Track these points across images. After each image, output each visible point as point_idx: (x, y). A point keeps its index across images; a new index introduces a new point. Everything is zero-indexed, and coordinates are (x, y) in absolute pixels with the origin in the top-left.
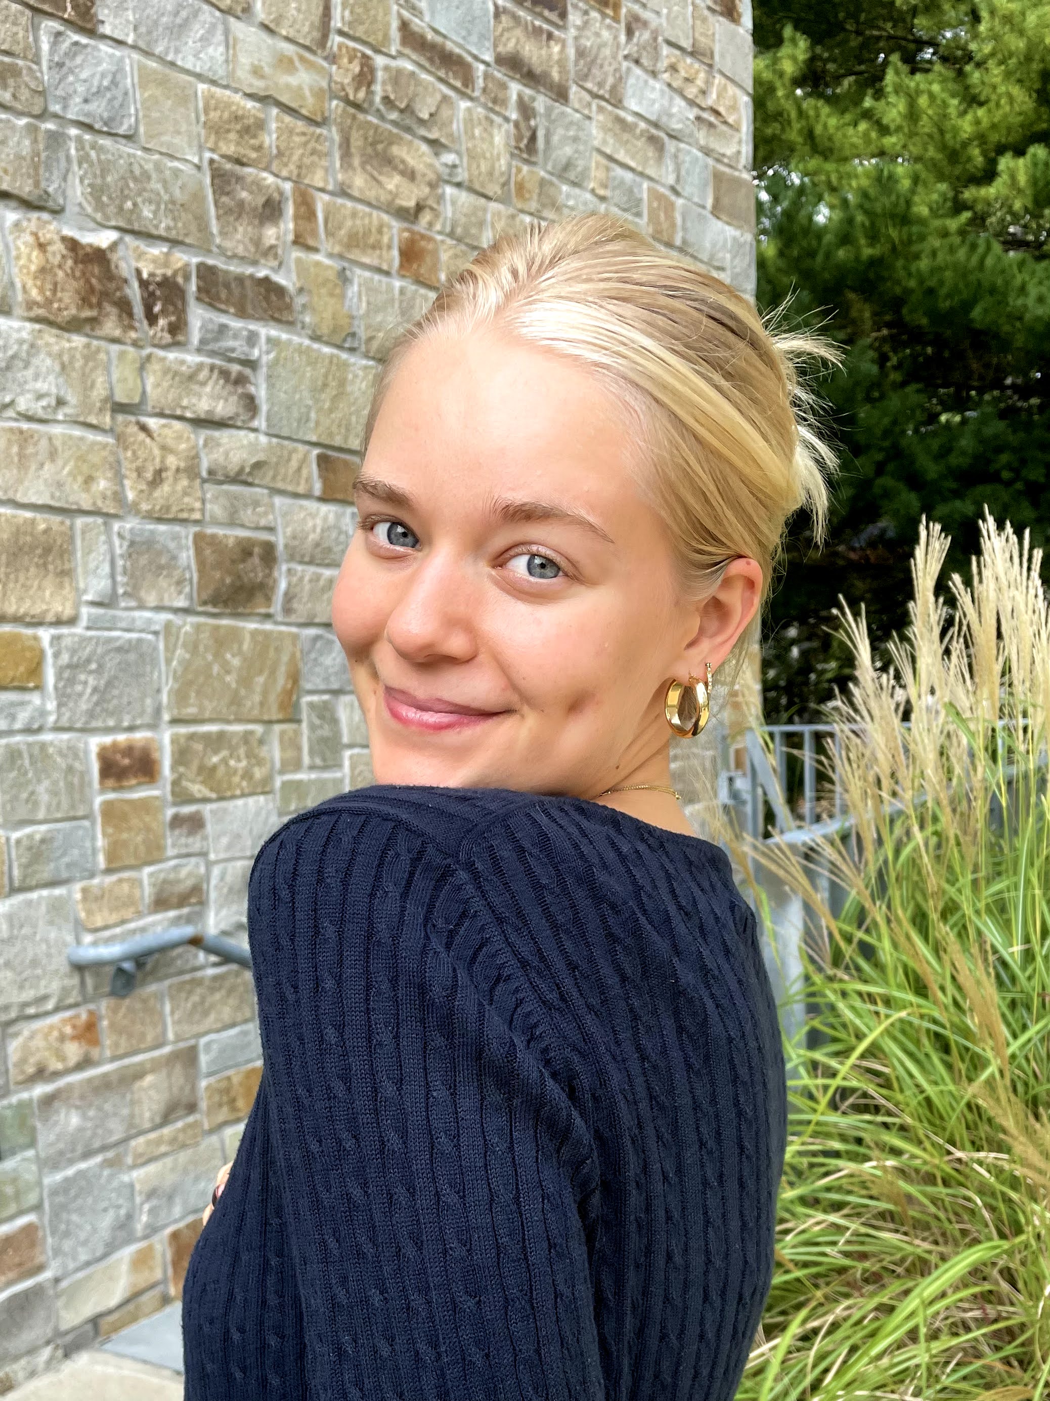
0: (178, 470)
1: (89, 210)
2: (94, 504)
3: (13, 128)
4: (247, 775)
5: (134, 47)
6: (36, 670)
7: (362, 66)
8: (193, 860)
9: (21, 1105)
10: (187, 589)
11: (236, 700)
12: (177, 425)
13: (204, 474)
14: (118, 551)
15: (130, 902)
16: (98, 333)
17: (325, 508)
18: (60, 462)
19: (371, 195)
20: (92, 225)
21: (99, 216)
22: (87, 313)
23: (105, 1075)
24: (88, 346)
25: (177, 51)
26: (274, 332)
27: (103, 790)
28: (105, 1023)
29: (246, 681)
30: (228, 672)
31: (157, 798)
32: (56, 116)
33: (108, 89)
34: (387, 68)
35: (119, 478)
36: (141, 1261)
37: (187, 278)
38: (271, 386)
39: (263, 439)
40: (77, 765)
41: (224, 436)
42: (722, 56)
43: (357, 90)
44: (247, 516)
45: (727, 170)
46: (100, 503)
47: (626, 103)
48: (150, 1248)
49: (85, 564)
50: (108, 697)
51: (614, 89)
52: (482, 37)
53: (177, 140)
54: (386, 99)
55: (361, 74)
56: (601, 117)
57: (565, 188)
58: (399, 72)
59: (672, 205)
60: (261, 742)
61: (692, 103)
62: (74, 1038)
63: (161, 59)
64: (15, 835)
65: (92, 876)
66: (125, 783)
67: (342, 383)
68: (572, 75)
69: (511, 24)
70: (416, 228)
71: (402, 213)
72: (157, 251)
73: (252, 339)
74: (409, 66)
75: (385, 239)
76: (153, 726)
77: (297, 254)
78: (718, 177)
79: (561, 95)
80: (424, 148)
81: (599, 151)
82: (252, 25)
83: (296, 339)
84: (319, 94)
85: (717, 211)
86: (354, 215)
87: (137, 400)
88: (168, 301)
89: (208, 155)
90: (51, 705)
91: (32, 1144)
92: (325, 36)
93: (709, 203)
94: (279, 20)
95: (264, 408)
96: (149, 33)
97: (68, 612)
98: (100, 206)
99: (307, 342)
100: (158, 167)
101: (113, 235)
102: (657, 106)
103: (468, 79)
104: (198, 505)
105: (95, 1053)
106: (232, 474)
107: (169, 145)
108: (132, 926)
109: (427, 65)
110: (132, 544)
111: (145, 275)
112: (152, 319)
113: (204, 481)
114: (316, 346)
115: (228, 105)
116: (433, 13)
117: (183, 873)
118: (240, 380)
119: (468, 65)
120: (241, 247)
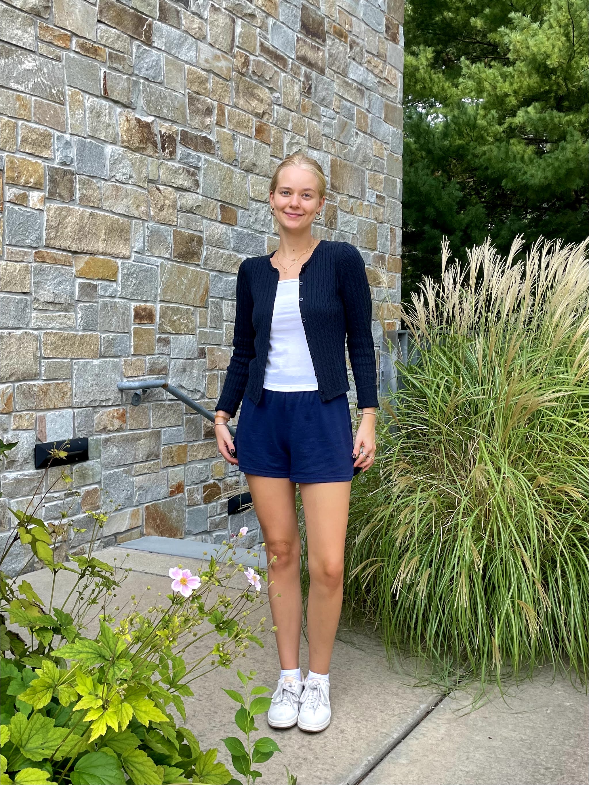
0: (169, 205)
1: (145, 109)
2: (139, 215)
3: (122, 79)
4: (187, 326)
5: (165, 51)
6: (115, 274)
7: (245, 59)
8: (165, 356)
9: (97, 440)
10: (170, 251)
11: (184, 296)
12: (170, 189)
13: (178, 208)
14: (146, 234)
15: (141, 369)
16: (145, 153)
17: (222, 226)
18: (129, 199)
19: (246, 107)
20: (146, 114)
21: (148, 111)
22: (142, 146)
23: (127, 435)
24: (141, 157)
25: (179, 53)
26: (207, 157)
27: (134, 323)
28: (129, 415)
29: (188, 289)
30: (182, 285)
31: (153, 330)
32: (136, 75)
33: (155, 66)
34: (254, 60)
35: (148, 206)
36: (134, 515)
37: (177, 135)
38: (205, 177)
39: (200, 197)
41: (186, 194)
42: (390, 57)
43: (243, 68)
44: (193, 226)
45: (391, 103)
46: (141, 215)
47: (348, 75)
48: (139, 509)
49: (135, 237)
50: (139, 288)
51: (344, 69)
52: (292, 49)
53: (177, 85)
54: (254, 72)
55: (245, 62)
56: (338, 81)
57: (322, 108)
58: (259, 61)
59: (367, 116)
60: (192, 314)
61: (376, 76)
62: (117, 418)
63: (173, 56)
64: (103, 336)
65: (128, 356)
66: (143, 322)
67: (231, 178)
68: (327, 64)
69: (303, 44)
70: (262, 121)
71: (257, 115)
72: (168, 124)
73: (199, 159)
74: (263, 60)
75: (250, 125)
76: (154, 302)
77: (217, 128)
78: (387, 106)
79: (322, 72)
80: (267, 90)
81: (337, 94)
82: (206, 44)
83: (215, 161)
84: (228, 69)
85: (386, 120)
86: (239, 115)
87: (156, 179)
88: (170, 143)
89: (187, 91)
90: (119, 288)
91: (100, 457)
92: (232, 48)
93: (383, 116)
94: (216, 42)
95: (202, 185)
96: (170, 46)
97: (128, 254)
98: (149, 108)
99: (219, 161)
100: (170, 94)
101: (152, 118)
102: (362, 77)
103: (285, 65)
104: (175, 219)
105: (124, 426)
106: (189, 209)
107: (174, 87)
108: (141, 378)
109: (270, 59)
110: (151, 231)
111: (162, 133)
112: (164, 149)
113: (178, 211)
114: (222, 163)
115: (196, 73)
116: (273, 40)
117: (161, 360)
118: (193, 174)
119: (286, 60)
120: (197, 125)
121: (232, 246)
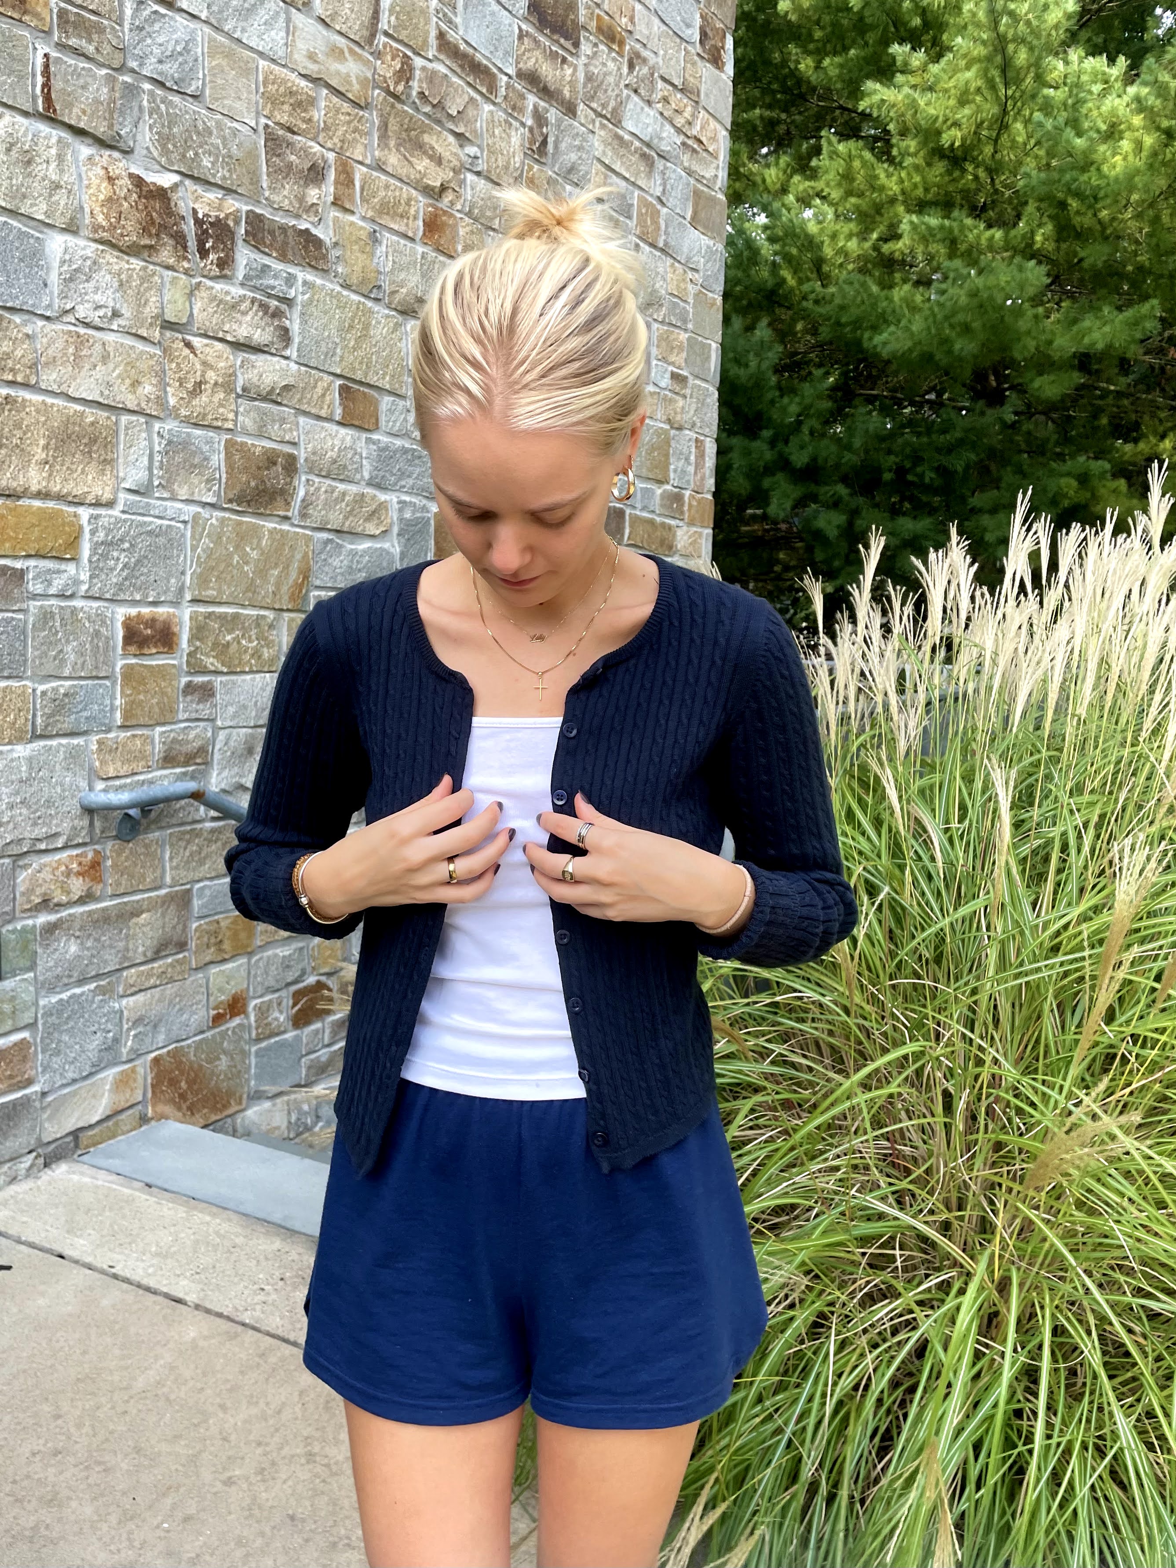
0: (216, 384)
1: (155, 154)
2: (139, 405)
3: (94, 76)
4: (257, 654)
5: (207, 22)
6: (74, 542)
7: (403, 64)
8: (202, 724)
9: (24, 929)
10: (216, 488)
11: (251, 588)
12: (219, 346)
13: (239, 390)
14: (157, 448)
15: (141, 756)
16: (154, 259)
17: (343, 431)
18: (111, 366)
19: (403, 172)
20: (157, 167)
21: (163, 160)
22: (146, 241)
23: (104, 910)
24: (144, 269)
25: (244, 30)
26: (310, 277)
27: (125, 655)
28: (109, 863)
29: (262, 573)
30: (247, 563)
31: (174, 666)
32: (133, 71)
33: (180, 54)
34: (424, 69)
35: (163, 385)
36: (123, 1082)
37: (237, 222)
38: (304, 322)
39: (294, 367)
40: (103, 630)
41: (259, 360)
42: (707, 95)
43: (397, 83)
44: (274, 430)
45: (705, 189)
46: (143, 405)
47: (624, 124)
48: (133, 1070)
49: (126, 457)
50: (137, 574)
51: (615, 111)
52: (507, 53)
53: (238, 105)
54: (421, 94)
55: (402, 70)
56: (602, 133)
57: (568, 187)
58: (434, 73)
59: (658, 212)
60: (271, 626)
61: (679, 131)
62: (79, 874)
63: (228, 35)
64: (41, 688)
65: (109, 730)
66: (146, 651)
67: (367, 327)
68: (580, 96)
69: (532, 45)
70: (440, 205)
71: (427, 191)
72: (213, 196)
73: (290, 280)
74: (443, 69)
75: (412, 211)
76: (176, 604)
77: (334, 213)
78: (697, 193)
79: (570, 110)
80: (451, 139)
81: (599, 160)
82: (311, 17)
83: (329, 286)
84: (364, 82)
85: (695, 222)
86: (387, 187)
87: (184, 320)
88: (218, 239)
89: (263, 121)
90: (84, 576)
91: (32, 967)
92: (373, 35)
93: (689, 215)
94: (335, 15)
95: (297, 340)
96: (221, 12)
97: (107, 496)
98: (165, 152)
99: (338, 288)
100: (219, 124)
101: (176, 178)
102: (650, 129)
103: (492, 87)
104: (231, 416)
105: (98, 889)
106: (264, 393)
107: (230, 108)
108: (141, 777)
109: (459, 70)
110: (170, 443)
111: (200, 216)
112: (203, 253)
113: (239, 396)
114: (345, 293)
115: (284, 81)
116: (466, 28)
117: (192, 735)
118: (277, 314)
119: (494, 76)
120: (287, 202)
121: (366, 475)
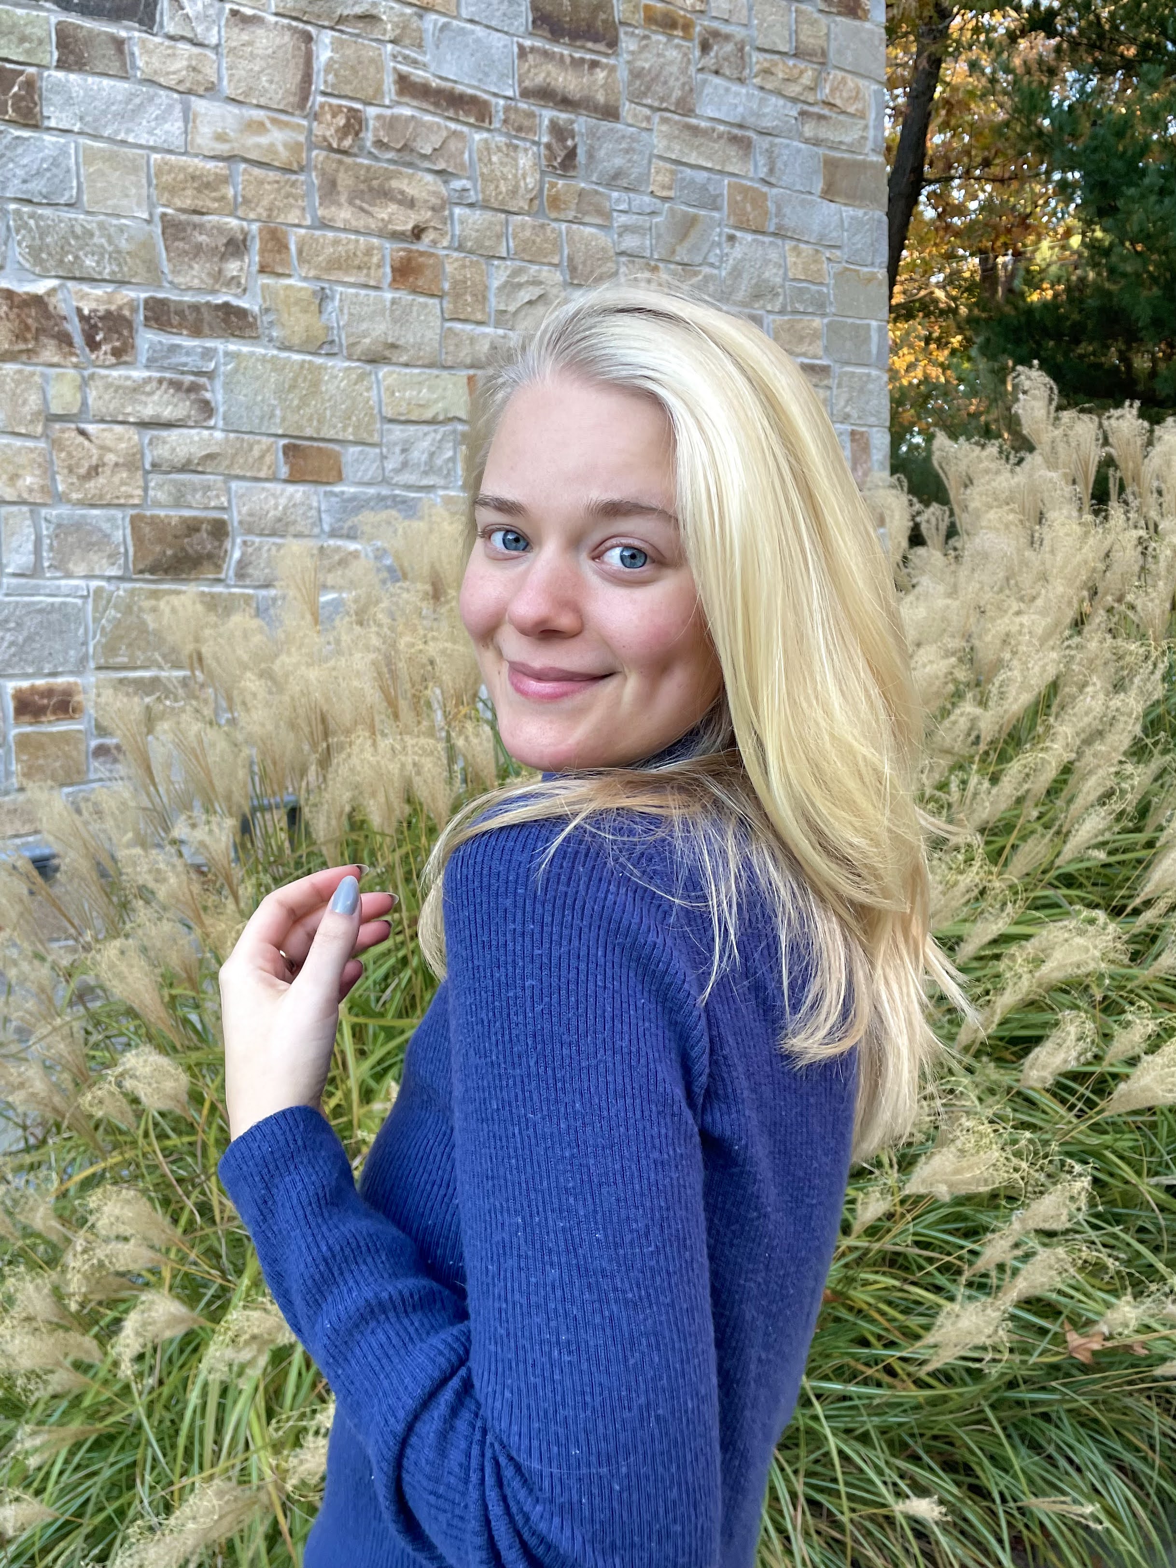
0: (116, 465)
1: (27, 265)
2: (19, 496)
5: (80, 133)
7: (348, 119)
10: (122, 561)
12: (118, 428)
13: (148, 467)
14: (45, 533)
16: (31, 361)
17: (291, 489)
19: (358, 224)
20: (32, 277)
21: (38, 271)
22: (22, 346)
24: (20, 371)
25: (129, 131)
26: (234, 346)
27: (17, 723)
31: (79, 731)
33: (48, 170)
34: (379, 117)
35: (49, 474)
37: (134, 311)
38: (228, 391)
39: (218, 435)
41: (173, 435)
42: (840, 52)
43: (341, 140)
44: (195, 499)
45: (845, 156)
46: (25, 495)
47: (698, 111)
49: (8, 544)
50: (27, 649)
51: (681, 100)
52: (502, 76)
53: (125, 202)
54: (377, 143)
55: (347, 124)
56: (662, 127)
57: (615, 195)
58: (395, 119)
59: (764, 196)
61: (793, 100)
63: (110, 140)
66: (43, 719)
67: (316, 383)
68: (624, 95)
69: (541, 60)
70: (417, 247)
71: (396, 236)
72: (101, 291)
73: (210, 354)
74: (407, 112)
75: (374, 260)
76: (77, 672)
77: (263, 281)
78: (829, 163)
79: (610, 113)
80: (429, 178)
81: (660, 157)
82: (217, 100)
83: (260, 351)
84: (295, 147)
85: (828, 194)
86: (336, 242)
87: (75, 411)
88: (110, 330)
89: (163, 211)
92: (305, 99)
93: (818, 188)
94: (249, 91)
95: (221, 410)
96: (97, 119)
98: (37, 260)
99: (277, 352)
100: (101, 226)
101: (54, 283)
102: (741, 109)
103: (483, 114)
104: (139, 492)
106: (179, 465)
109: (431, 108)
110: (59, 526)
111: (86, 312)
112: (93, 345)
113: (147, 472)
114: (284, 355)
115: (183, 169)
116: (440, 63)
118: (193, 389)
119: (486, 104)
120: (196, 281)
121: (326, 528)
